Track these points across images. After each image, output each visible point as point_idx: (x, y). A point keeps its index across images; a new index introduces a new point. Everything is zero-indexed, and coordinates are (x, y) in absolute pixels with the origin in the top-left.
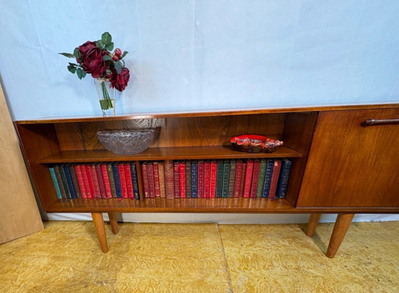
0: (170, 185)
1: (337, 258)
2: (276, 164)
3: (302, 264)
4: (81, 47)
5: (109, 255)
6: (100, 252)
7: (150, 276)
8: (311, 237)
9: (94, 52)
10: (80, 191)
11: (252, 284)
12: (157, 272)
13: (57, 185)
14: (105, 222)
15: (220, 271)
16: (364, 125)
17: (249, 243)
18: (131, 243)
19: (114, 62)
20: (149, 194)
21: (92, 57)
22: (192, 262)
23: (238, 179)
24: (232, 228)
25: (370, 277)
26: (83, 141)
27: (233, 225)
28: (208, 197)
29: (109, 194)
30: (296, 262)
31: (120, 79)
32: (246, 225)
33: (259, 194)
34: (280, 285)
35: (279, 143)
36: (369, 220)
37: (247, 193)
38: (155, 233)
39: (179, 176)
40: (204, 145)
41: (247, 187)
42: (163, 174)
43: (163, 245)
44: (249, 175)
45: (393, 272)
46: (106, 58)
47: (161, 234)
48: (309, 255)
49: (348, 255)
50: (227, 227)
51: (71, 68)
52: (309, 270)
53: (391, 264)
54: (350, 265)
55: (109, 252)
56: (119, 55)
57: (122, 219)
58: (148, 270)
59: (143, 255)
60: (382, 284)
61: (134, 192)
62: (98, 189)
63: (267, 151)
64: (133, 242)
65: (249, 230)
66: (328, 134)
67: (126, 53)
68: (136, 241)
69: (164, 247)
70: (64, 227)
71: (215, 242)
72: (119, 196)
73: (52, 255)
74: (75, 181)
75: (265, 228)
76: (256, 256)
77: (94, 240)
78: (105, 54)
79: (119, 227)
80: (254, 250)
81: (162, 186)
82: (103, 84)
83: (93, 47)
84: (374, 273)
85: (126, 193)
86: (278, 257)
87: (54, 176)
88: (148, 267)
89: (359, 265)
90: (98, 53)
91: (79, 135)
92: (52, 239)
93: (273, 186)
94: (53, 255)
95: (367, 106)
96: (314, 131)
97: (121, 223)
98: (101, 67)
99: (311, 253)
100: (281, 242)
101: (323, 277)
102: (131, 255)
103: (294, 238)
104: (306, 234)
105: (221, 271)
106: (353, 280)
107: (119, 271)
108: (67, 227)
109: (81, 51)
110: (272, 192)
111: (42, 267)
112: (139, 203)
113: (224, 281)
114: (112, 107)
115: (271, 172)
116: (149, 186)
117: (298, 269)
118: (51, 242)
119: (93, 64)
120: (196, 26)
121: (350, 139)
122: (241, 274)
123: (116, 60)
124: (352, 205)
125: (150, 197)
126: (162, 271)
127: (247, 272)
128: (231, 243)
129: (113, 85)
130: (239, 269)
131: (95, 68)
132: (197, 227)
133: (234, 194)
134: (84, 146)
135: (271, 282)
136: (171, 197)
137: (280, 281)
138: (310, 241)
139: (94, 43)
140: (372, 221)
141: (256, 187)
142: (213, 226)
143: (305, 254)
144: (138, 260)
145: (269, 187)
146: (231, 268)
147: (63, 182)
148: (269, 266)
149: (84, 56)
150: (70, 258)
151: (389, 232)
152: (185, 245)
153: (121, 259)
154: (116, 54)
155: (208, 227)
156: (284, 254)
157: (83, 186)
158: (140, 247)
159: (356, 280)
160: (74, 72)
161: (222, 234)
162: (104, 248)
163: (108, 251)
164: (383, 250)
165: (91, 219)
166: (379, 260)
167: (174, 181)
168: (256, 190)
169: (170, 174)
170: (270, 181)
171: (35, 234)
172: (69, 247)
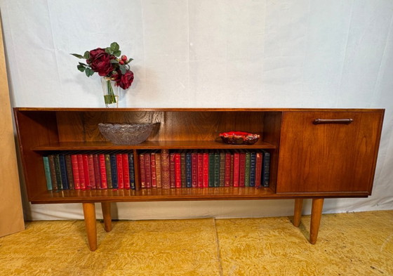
0: (166, 174)
1: (319, 244)
2: (258, 156)
3: (288, 251)
4: (91, 51)
5: (96, 254)
6: (87, 250)
7: (140, 272)
8: (298, 227)
9: (103, 56)
10: (74, 182)
11: (243, 272)
12: (148, 267)
13: (49, 175)
14: (98, 220)
15: (212, 261)
16: (315, 123)
17: (243, 235)
18: (124, 240)
19: (120, 65)
20: (146, 184)
21: (100, 59)
22: (186, 255)
23: (228, 169)
24: (229, 222)
25: (345, 258)
26: (84, 133)
27: (230, 220)
28: (202, 187)
29: (105, 184)
30: (284, 250)
31: (124, 78)
32: (241, 219)
33: (246, 184)
34: (268, 271)
35: (256, 136)
36: (345, 212)
37: (236, 183)
38: (152, 229)
39: (175, 165)
40: (199, 140)
41: (236, 177)
42: (160, 163)
43: (158, 240)
44: (237, 165)
45: (363, 253)
46: (113, 61)
47: (158, 229)
48: (295, 243)
49: (328, 241)
50: (223, 221)
51: (81, 67)
52: (295, 256)
53: (362, 247)
54: (329, 249)
55: (98, 251)
56: (124, 61)
57: (117, 216)
58: (138, 266)
59: (135, 251)
60: (354, 264)
61: (131, 182)
62: (93, 179)
63: (248, 143)
64: (126, 240)
65: (243, 223)
66: (291, 129)
67: (131, 60)
68: (130, 237)
69: (159, 242)
70: (49, 228)
71: (210, 235)
72: (114, 186)
73: (28, 257)
74: (69, 171)
75: (259, 221)
76: (248, 246)
77: (83, 238)
78: (112, 58)
79: (113, 225)
80: (247, 241)
81: (159, 176)
82: (108, 82)
83: (102, 52)
84: (348, 255)
85: (122, 184)
86: (269, 246)
87: (47, 165)
88: (139, 263)
89: (336, 249)
90: (106, 56)
91: (81, 127)
92: (32, 240)
93: (258, 176)
94: (31, 256)
95: (314, 109)
96: (280, 127)
97: (116, 221)
98: (107, 68)
99: (297, 241)
100: (271, 232)
101: (306, 261)
102: (122, 251)
103: (283, 229)
104: (293, 224)
105: (214, 262)
106: (331, 262)
107: (106, 269)
108: (53, 226)
109: (91, 54)
110: (257, 182)
111: (13, 270)
112: (135, 193)
113: (215, 270)
114: (115, 102)
115: (255, 162)
116: (146, 176)
117: (285, 255)
118: (30, 243)
119: (100, 64)
120: (190, 46)
121: (307, 133)
122: (233, 263)
123: (122, 64)
124: (319, 190)
125: (146, 188)
126: (153, 265)
127: (238, 260)
128: (226, 235)
129: (118, 84)
130: (232, 258)
131: (102, 68)
132: (195, 222)
133: (225, 183)
134: (84, 138)
135: (260, 269)
136: (166, 187)
137: (268, 267)
138: (297, 231)
139: (104, 50)
140: (347, 212)
141: (244, 176)
142: (210, 220)
143: (292, 242)
144: (129, 256)
145: (254, 176)
146: (223, 258)
147: (56, 172)
148: (259, 254)
149: (94, 58)
150: (50, 259)
151: (360, 221)
152: (180, 239)
153: (110, 256)
154: (122, 60)
155: (205, 221)
156: (274, 243)
157: (78, 177)
158: (133, 244)
159: (334, 262)
160: (82, 71)
161: (219, 228)
162: (93, 246)
163: (96, 249)
164: (355, 235)
165: (83, 218)
166: (352, 244)
167: (170, 171)
168: (244, 180)
169: (166, 163)
170: (255, 171)
171: (13, 235)
172: (51, 247)
